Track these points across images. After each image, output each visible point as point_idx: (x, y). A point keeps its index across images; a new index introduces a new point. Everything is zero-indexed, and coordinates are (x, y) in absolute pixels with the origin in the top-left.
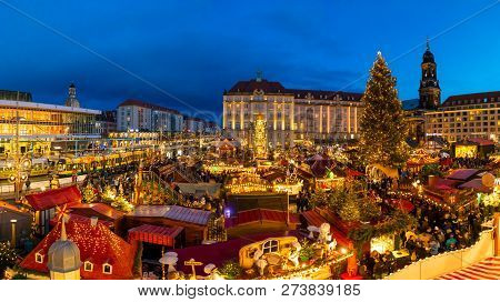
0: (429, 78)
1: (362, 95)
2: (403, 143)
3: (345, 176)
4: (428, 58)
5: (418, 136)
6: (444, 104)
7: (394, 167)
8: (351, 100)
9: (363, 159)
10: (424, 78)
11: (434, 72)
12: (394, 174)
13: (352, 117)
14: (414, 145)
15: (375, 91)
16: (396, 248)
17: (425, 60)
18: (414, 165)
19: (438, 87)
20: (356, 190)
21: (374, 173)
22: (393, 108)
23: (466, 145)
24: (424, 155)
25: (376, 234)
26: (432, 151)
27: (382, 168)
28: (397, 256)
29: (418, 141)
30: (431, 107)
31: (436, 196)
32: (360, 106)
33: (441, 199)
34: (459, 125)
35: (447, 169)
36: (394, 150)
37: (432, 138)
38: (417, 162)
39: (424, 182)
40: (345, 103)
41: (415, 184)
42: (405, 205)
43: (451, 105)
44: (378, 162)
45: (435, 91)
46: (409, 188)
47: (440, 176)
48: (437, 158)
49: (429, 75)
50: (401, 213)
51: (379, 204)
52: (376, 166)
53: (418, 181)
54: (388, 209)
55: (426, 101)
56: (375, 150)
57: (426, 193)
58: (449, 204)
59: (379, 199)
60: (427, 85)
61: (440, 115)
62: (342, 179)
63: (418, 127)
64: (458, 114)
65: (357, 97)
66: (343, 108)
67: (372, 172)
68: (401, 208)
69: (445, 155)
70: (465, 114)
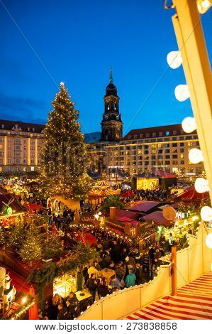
0: (112, 112)
1: (44, 126)
2: (86, 175)
3: (25, 211)
4: (111, 90)
5: (99, 169)
6: (126, 138)
7: (76, 199)
8: (31, 131)
9: (44, 191)
10: (106, 111)
11: (117, 106)
12: (75, 207)
13: (33, 149)
14: (96, 176)
15: (57, 123)
16: (79, 289)
17: (108, 93)
18: (95, 197)
19: (120, 120)
20: (38, 225)
21: (56, 206)
22: (75, 140)
23: (148, 178)
24: (106, 187)
25: (58, 272)
26: (113, 183)
27: (63, 201)
28: (80, 298)
29: (99, 172)
30: (112, 140)
31: (117, 228)
32: (41, 138)
33: (122, 231)
34: (141, 158)
35: (128, 201)
36: (77, 182)
37: (114, 171)
38: (99, 193)
39: (106, 213)
40: (24, 133)
41: (97, 216)
42: (87, 238)
43: (132, 138)
44: (59, 194)
45: (117, 124)
46: (91, 220)
47: (122, 208)
48: (119, 190)
49: (112, 109)
50: (83, 246)
51: (62, 238)
52: (58, 199)
53: (100, 213)
54: (70, 243)
55: (108, 134)
56: (57, 182)
57: (107, 224)
58: (129, 236)
59: (61, 233)
60: (110, 119)
61: (121, 148)
62: (21, 214)
63: (101, 159)
64: (140, 147)
65: (38, 128)
66: (22, 140)
67: (54, 204)
68: (83, 242)
69: (126, 187)
70: (146, 147)
